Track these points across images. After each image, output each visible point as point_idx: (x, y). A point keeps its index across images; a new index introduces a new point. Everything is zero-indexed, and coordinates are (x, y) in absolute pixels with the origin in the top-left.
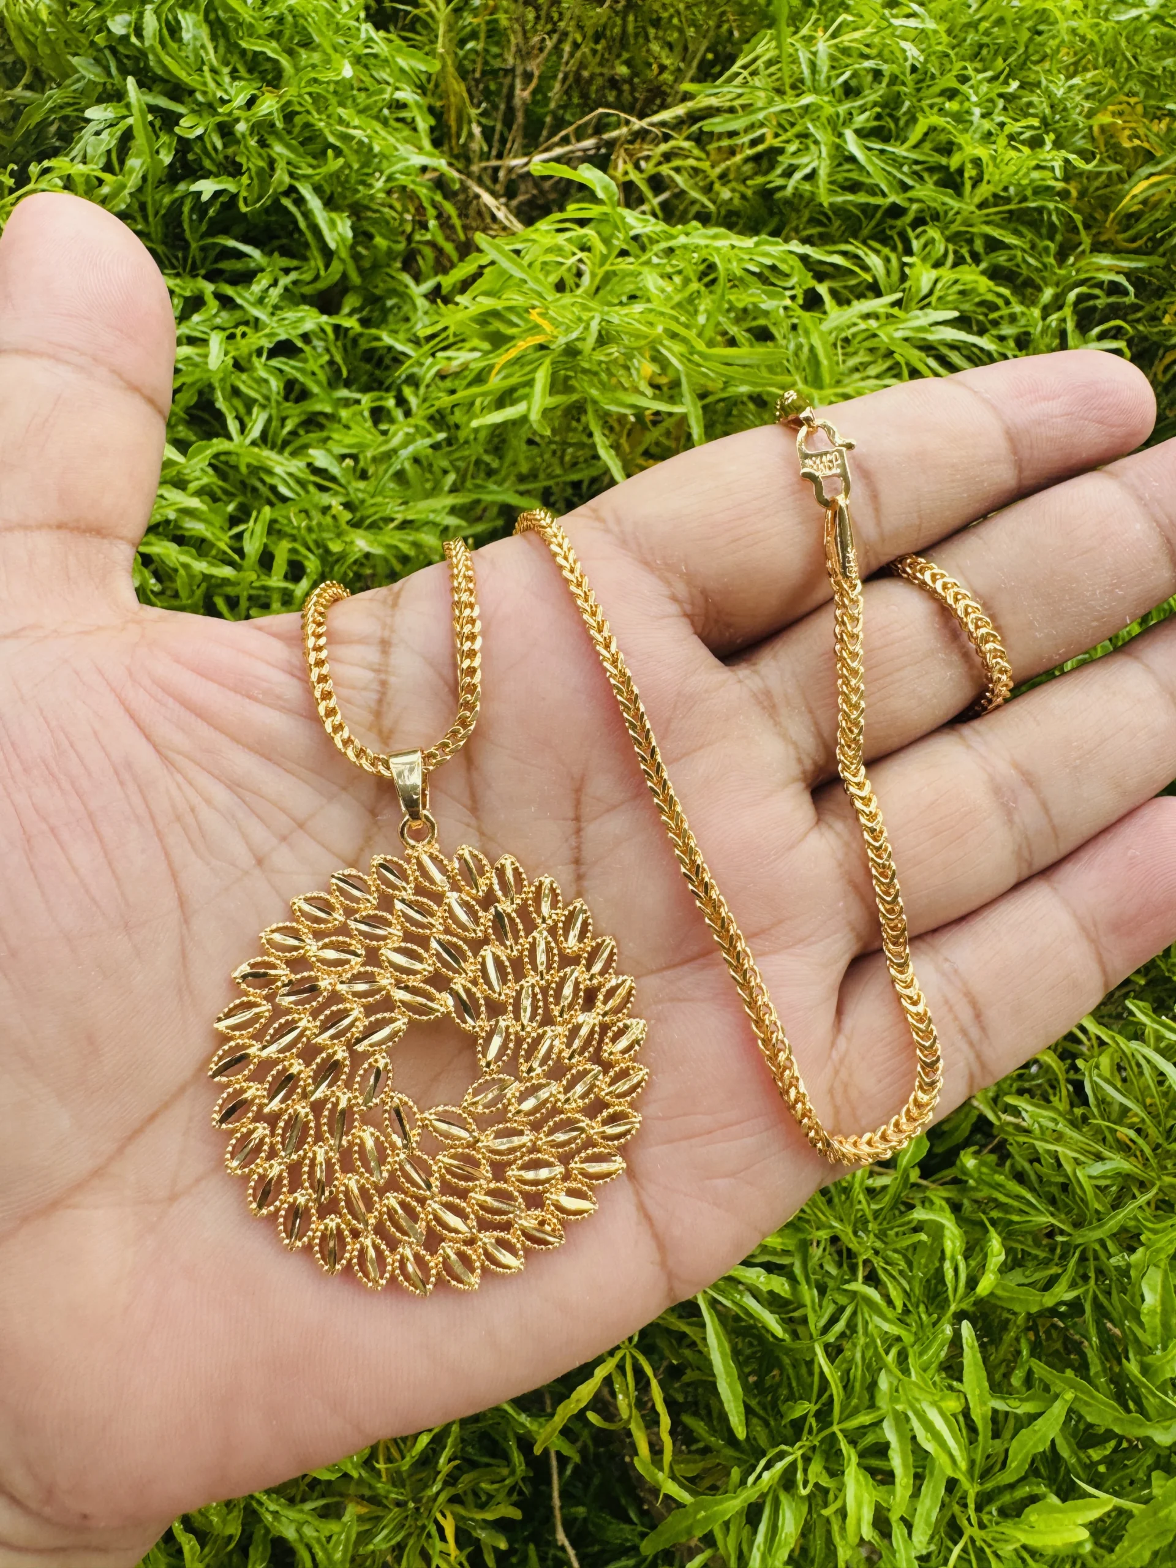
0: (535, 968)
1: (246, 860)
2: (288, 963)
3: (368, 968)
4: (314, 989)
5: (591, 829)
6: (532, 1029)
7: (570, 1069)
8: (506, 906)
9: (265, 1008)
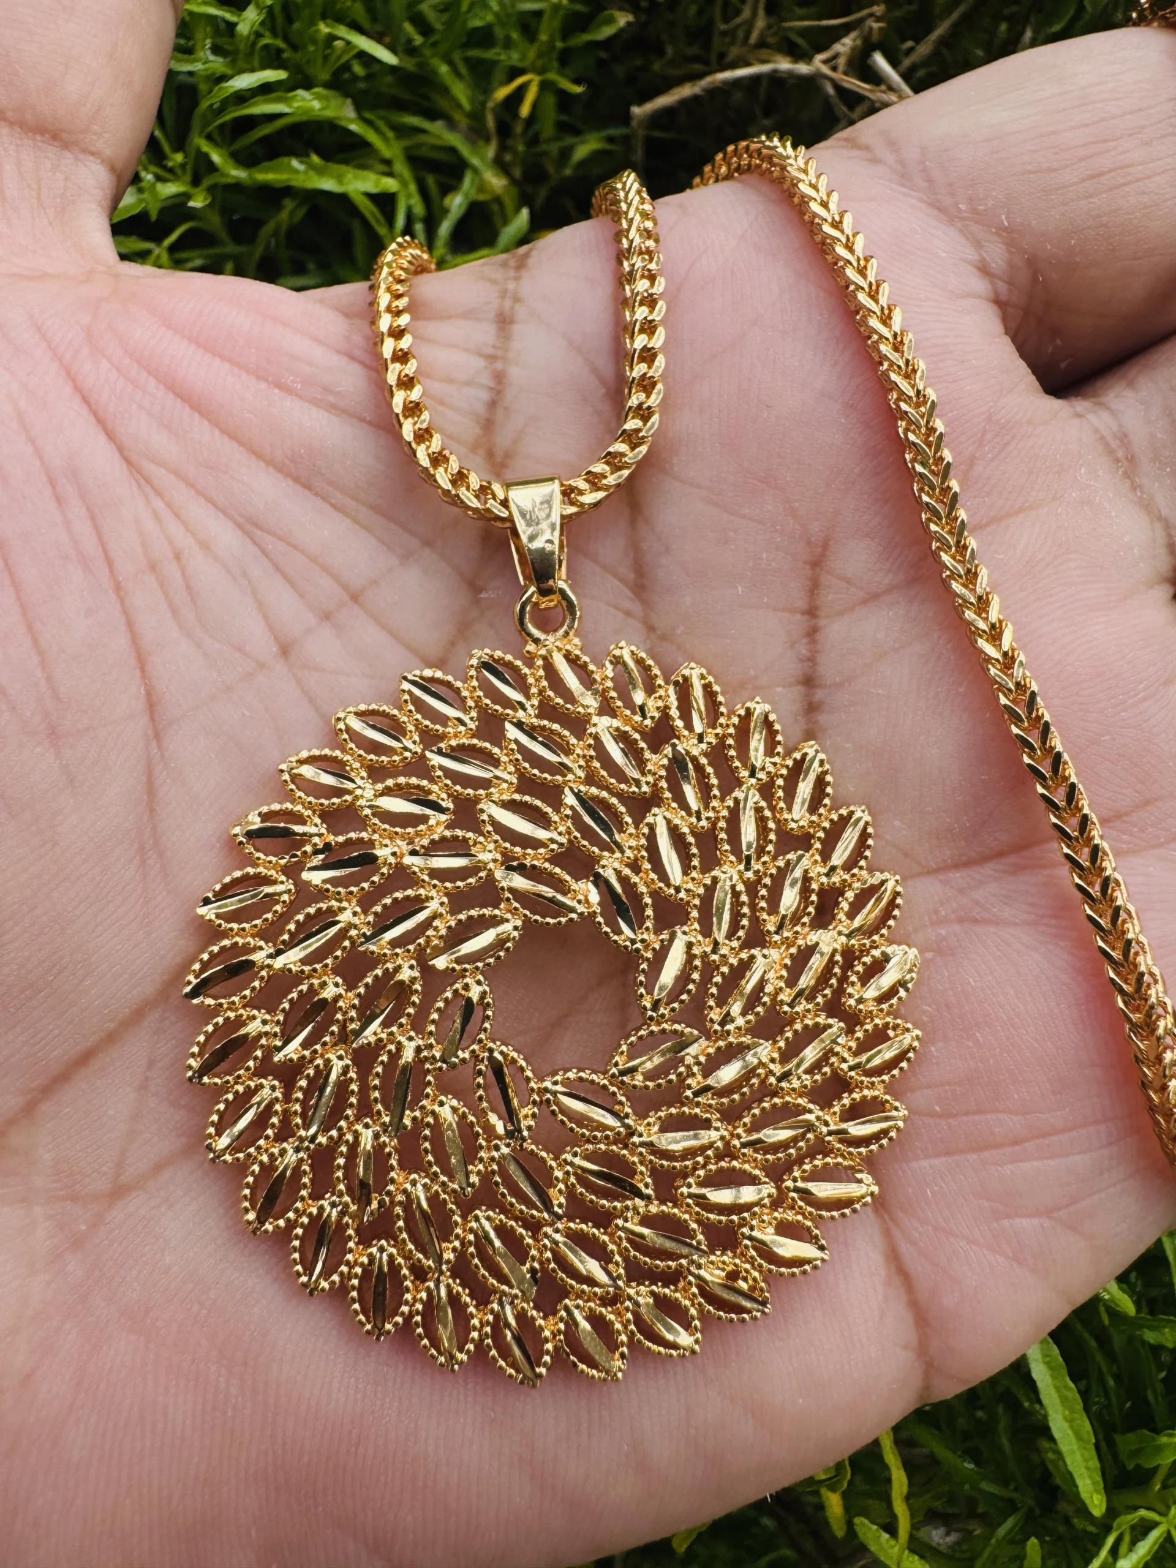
0: (736, 850)
1: (263, 645)
2: (326, 816)
3: (459, 833)
4: (368, 860)
5: (835, 631)
6: (730, 951)
7: (791, 1022)
8: (688, 745)
9: (283, 887)
